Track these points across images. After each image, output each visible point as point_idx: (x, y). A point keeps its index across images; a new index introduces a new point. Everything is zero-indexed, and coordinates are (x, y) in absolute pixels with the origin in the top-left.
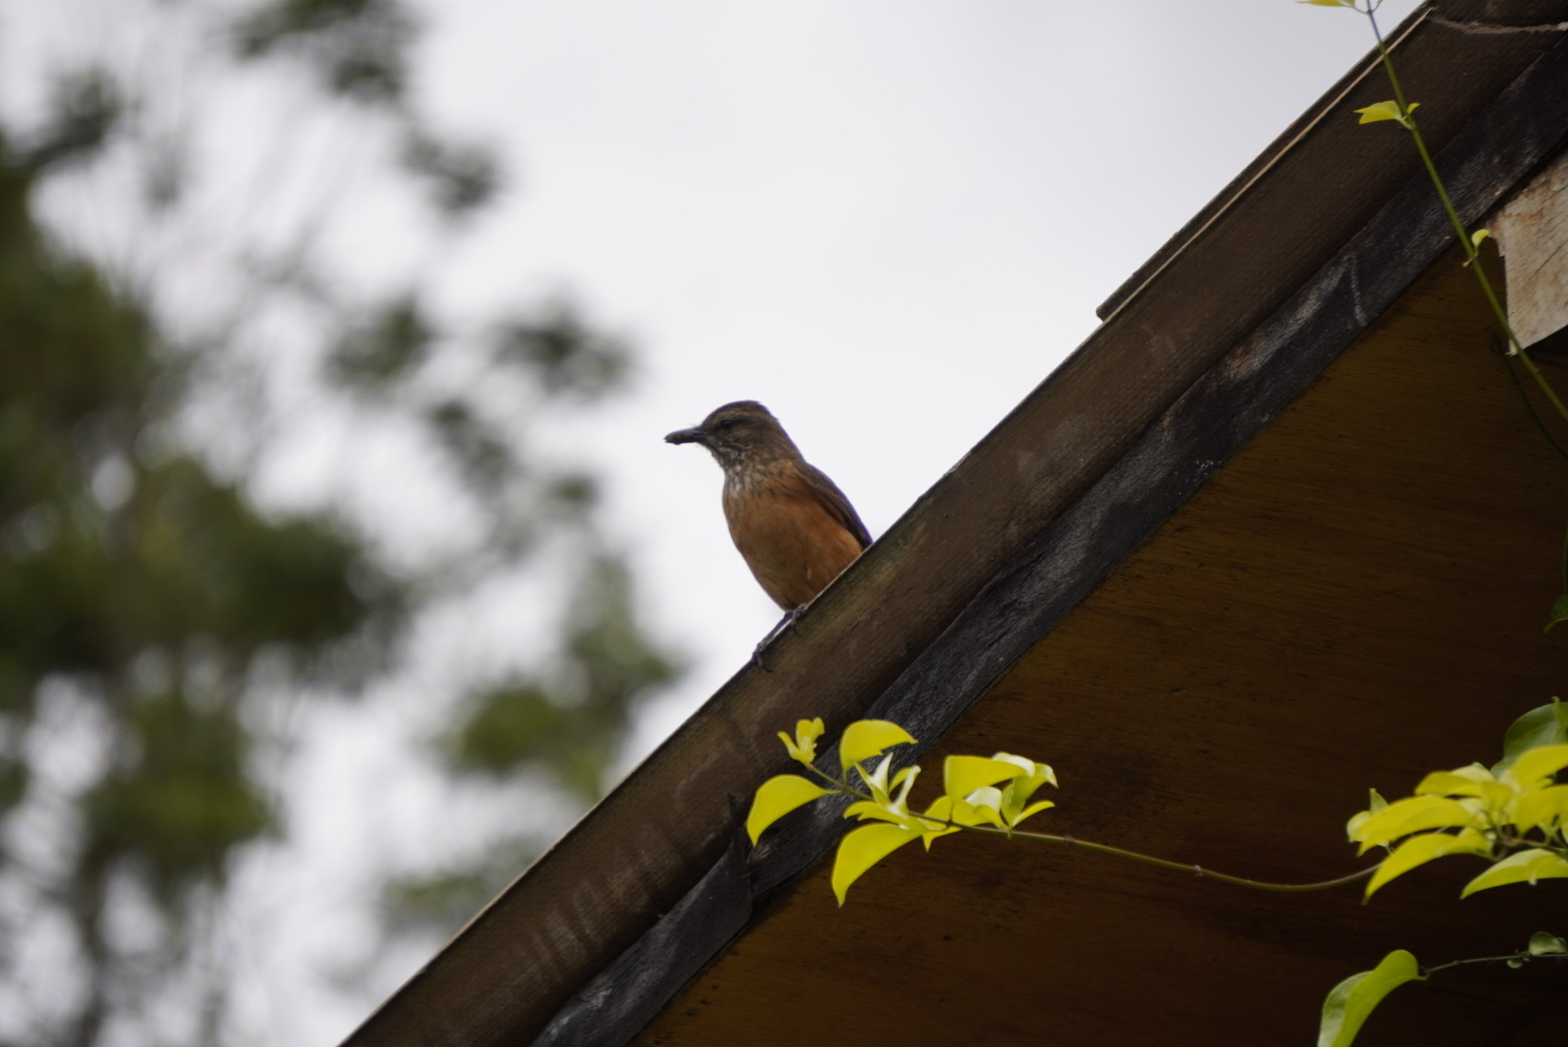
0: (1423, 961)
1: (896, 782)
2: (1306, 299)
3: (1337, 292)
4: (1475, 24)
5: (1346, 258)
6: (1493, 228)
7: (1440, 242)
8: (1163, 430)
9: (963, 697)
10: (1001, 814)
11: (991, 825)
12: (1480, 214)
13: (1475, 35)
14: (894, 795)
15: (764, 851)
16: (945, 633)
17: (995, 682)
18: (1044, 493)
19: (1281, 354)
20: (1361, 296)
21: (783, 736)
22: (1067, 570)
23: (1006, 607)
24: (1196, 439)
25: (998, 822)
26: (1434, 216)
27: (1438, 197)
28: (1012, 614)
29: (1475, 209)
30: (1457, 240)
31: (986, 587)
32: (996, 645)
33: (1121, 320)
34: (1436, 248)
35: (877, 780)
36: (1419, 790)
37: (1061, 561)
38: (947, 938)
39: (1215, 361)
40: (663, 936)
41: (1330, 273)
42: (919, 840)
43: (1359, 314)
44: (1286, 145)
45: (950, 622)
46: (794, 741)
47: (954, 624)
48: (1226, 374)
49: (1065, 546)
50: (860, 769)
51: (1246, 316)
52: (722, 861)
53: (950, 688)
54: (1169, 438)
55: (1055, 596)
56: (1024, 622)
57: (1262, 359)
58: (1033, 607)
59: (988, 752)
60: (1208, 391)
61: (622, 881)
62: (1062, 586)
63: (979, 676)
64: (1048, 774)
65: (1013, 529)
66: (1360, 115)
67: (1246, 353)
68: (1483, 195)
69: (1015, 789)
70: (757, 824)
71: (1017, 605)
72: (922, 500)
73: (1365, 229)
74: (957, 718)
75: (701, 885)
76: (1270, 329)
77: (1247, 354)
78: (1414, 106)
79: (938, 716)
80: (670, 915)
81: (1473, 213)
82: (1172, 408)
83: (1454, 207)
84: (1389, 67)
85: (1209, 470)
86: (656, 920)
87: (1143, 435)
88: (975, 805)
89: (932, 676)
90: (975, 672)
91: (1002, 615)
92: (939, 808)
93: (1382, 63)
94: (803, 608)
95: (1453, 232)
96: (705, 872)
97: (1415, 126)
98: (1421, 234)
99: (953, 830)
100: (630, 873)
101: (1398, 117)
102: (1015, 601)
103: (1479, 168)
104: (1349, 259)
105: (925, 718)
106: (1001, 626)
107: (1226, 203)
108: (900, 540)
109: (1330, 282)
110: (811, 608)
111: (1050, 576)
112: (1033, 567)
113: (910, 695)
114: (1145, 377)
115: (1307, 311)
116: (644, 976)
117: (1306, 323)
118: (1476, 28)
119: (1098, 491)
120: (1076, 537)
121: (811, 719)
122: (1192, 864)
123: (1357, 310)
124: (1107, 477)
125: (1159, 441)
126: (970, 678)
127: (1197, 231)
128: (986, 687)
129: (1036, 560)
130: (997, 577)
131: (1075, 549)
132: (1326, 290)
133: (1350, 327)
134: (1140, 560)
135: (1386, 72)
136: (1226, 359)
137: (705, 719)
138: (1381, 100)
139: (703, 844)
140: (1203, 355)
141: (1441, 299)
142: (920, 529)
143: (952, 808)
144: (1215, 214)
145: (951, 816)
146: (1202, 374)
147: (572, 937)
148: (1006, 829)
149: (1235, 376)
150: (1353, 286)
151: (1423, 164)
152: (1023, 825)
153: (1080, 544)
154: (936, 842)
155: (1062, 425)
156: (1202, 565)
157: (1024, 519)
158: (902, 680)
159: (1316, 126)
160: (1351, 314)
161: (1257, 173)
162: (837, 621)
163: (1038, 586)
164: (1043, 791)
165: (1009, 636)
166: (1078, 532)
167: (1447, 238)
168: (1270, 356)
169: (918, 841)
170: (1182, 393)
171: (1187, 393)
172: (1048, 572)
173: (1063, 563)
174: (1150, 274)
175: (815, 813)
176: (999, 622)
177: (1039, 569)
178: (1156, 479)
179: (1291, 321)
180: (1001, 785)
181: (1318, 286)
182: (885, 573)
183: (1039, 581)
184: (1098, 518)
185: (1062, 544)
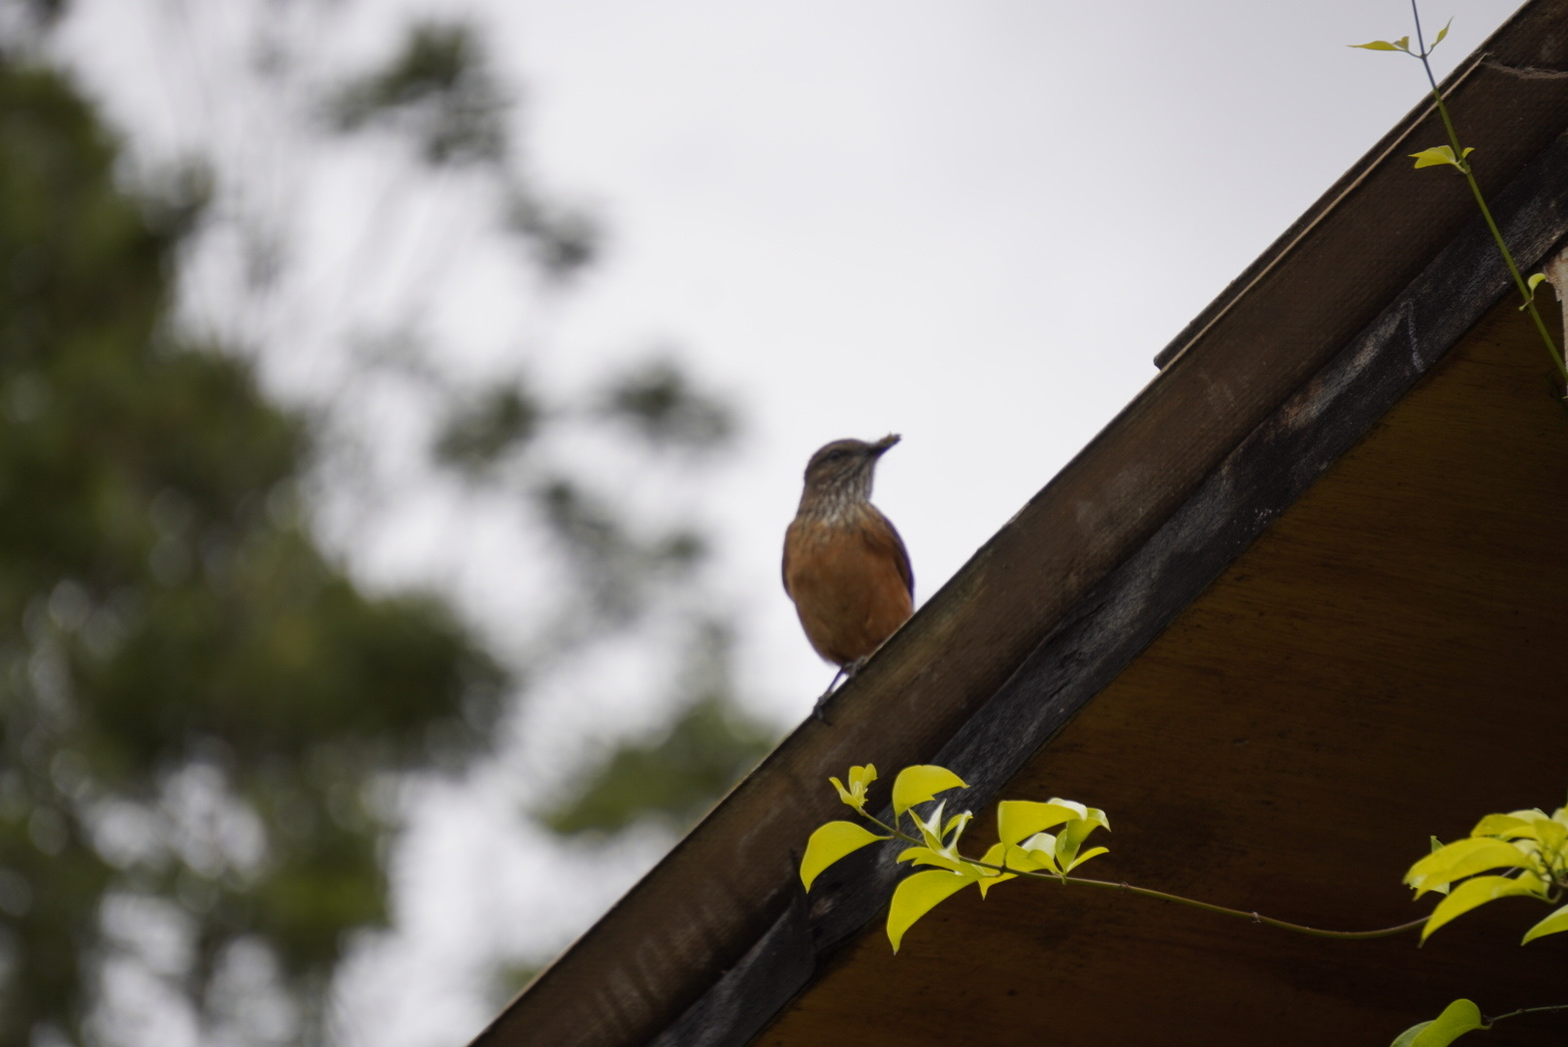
0: (1486, 1010)
1: (949, 828)
2: (1364, 345)
3: (1394, 339)
4: (1530, 69)
5: (1403, 304)
6: (1549, 272)
7: (1496, 287)
8: (1222, 479)
9: (1024, 749)
10: (1056, 861)
11: (1046, 871)
12: (1537, 259)
13: (1530, 80)
14: (946, 842)
15: (827, 906)
16: (1006, 685)
17: (1056, 733)
18: (1104, 543)
19: (1339, 402)
20: (1418, 343)
21: (835, 781)
22: (1127, 620)
23: (1066, 658)
24: (1255, 487)
25: (1053, 868)
26: (1490, 262)
27: (1494, 242)
28: (1072, 665)
29: (1532, 254)
30: (1514, 285)
31: (1046, 639)
32: (1056, 697)
33: (1178, 369)
34: (1493, 293)
35: (932, 826)
36: (1476, 832)
37: (1121, 611)
38: (1012, 993)
39: (1273, 409)
40: (726, 993)
41: (1387, 320)
42: (975, 886)
43: (1417, 360)
44: (1342, 192)
45: (1010, 672)
46: (847, 788)
47: (1014, 675)
48: (1284, 422)
49: (1124, 597)
50: (911, 813)
51: (1304, 363)
52: (785, 917)
53: (1011, 740)
54: (1227, 487)
55: (1115, 647)
56: (1084, 673)
57: (1320, 406)
58: (1093, 657)
59: (1042, 797)
60: (1266, 440)
61: (685, 937)
62: (1123, 636)
63: (1039, 728)
64: (1101, 818)
65: (1073, 579)
66: (1416, 159)
67: (1304, 400)
68: (1540, 240)
69: (1068, 835)
70: (809, 873)
71: (1077, 656)
72: (981, 552)
73: (1422, 275)
74: (1019, 770)
75: (764, 941)
76: (1328, 377)
77: (1304, 402)
78: (1468, 150)
79: (999, 767)
80: (733, 972)
81: (1529, 258)
82: (1230, 457)
83: (1511, 253)
84: (1443, 110)
85: (1268, 518)
86: (718, 977)
87: (1201, 484)
88: (1029, 850)
89: (993, 729)
90: (1036, 724)
91: (1062, 666)
92: (994, 855)
93: (1437, 108)
94: (863, 661)
95: (1510, 278)
96: (767, 928)
97: (1469, 170)
98: (1479, 280)
99: (1007, 876)
100: (693, 929)
101: (1453, 161)
102: (1075, 652)
103: (1535, 213)
104: (1407, 306)
105: (986, 770)
106: (1061, 677)
107: (1282, 250)
108: (960, 592)
109: (1388, 329)
110: (872, 660)
111: (1110, 626)
112: (1093, 617)
113: (971, 747)
114: (1203, 426)
115: (1365, 358)
116: (708, 1033)
117: (1364, 370)
118: (1532, 73)
119: (1157, 540)
120: (1136, 587)
121: (864, 765)
122: (1251, 911)
123: (1415, 356)
124: (1166, 526)
125: (1218, 490)
126: (1031, 729)
127: (1254, 278)
128: (1047, 739)
129: (1096, 610)
130: (1057, 628)
131: (1135, 599)
132: (1383, 337)
133: (1408, 374)
134: (1201, 610)
135: (1441, 118)
136: (1284, 407)
137: (766, 774)
138: (1436, 145)
139: (766, 899)
140: (1262, 402)
141: (1498, 345)
142: (979, 580)
143: (1006, 854)
144: (1271, 262)
145: (1005, 862)
146: (1260, 422)
147: (635, 994)
148: (1061, 875)
149: (1293, 424)
150: (1410, 333)
151: (1479, 210)
152: (1081, 870)
153: (1139, 594)
154: (992, 889)
155: (1120, 475)
156: (1262, 614)
157: (1083, 570)
158: (963, 732)
159: (1371, 173)
160: (1409, 361)
161: (1313, 221)
162: (898, 673)
163: (1098, 637)
164: (1097, 837)
165: (1070, 687)
166: (1138, 580)
167: (1504, 283)
168: (1328, 404)
170: (1240, 442)
171: (1245, 441)
172: (1108, 623)
173: (1123, 613)
174: (1208, 323)
175: (878, 867)
176: (1059, 673)
177: (1099, 620)
178: (1215, 528)
179: (1349, 368)
180: (1054, 830)
181: (1375, 332)
182: (945, 625)
183: (1099, 632)
184: (1157, 565)
185: (1122, 595)
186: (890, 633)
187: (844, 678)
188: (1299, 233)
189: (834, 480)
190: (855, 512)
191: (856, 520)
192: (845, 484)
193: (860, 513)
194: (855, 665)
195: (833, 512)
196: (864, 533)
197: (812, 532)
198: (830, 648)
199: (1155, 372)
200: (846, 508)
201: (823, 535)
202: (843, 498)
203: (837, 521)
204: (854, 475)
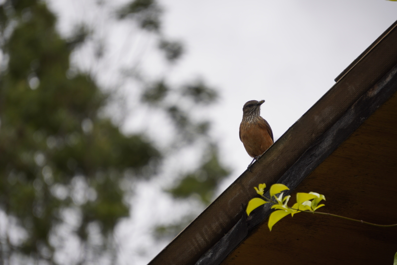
1: (284, 199)
2: (388, 76)
3: (396, 74)
8: (352, 110)
9: (301, 178)
10: (311, 207)
11: (308, 210)
14: (284, 203)
15: (251, 218)
16: (296, 162)
17: (309, 174)
18: (321, 126)
19: (382, 90)
21: (256, 188)
22: (327, 146)
23: (312, 155)
24: (360, 112)
25: (310, 209)
28: (314, 157)
31: (307, 150)
32: (309, 165)
33: (341, 82)
35: (280, 199)
37: (326, 143)
38: (298, 239)
39: (365, 92)
40: (225, 239)
41: (394, 69)
46: (258, 189)
47: (298, 160)
48: (368, 95)
50: (275, 196)
51: (373, 81)
52: (240, 220)
53: (298, 176)
54: (353, 112)
55: (324, 152)
56: (316, 159)
57: (377, 91)
58: (319, 155)
59: (308, 192)
60: (363, 100)
61: (215, 225)
62: (326, 150)
63: (305, 173)
64: (323, 197)
65: (314, 135)
67: (373, 90)
69: (315, 201)
70: (249, 210)
72: (290, 128)
74: (300, 184)
75: (235, 226)
76: (379, 84)
79: (295, 183)
80: (227, 234)
82: (354, 104)
85: (364, 120)
86: (224, 235)
87: (347, 111)
88: (305, 205)
89: (293, 173)
90: (304, 172)
91: (311, 157)
92: (295, 206)
94: (260, 156)
96: (236, 223)
99: (299, 212)
100: (217, 223)
102: (314, 154)
105: (291, 183)
106: (311, 160)
108: (285, 139)
109: (394, 72)
110: (262, 156)
112: (319, 145)
113: (287, 178)
114: (347, 96)
115: (389, 79)
116: (221, 250)
117: (388, 82)
119: (335, 125)
120: (330, 137)
121: (263, 184)
122: (361, 220)
124: (337, 122)
125: (351, 113)
126: (303, 173)
127: (360, 59)
128: (307, 176)
129: (319, 143)
130: (310, 148)
131: (329, 140)
132: (393, 74)
134: (346, 143)
136: (368, 91)
137: (235, 184)
139: (235, 216)
140: (362, 91)
142: (290, 136)
143: (299, 206)
144: (365, 55)
145: (298, 208)
146: (362, 96)
147: (202, 240)
148: (313, 211)
149: (370, 96)
152: (317, 210)
153: (331, 139)
154: (295, 215)
155: (326, 109)
156: (362, 144)
157: (316, 133)
158: (285, 174)
162: (269, 159)
163: (320, 150)
164: (322, 202)
165: (313, 163)
168: (379, 91)
169: (290, 215)
171: (358, 100)
172: (323, 146)
173: (326, 144)
174: (348, 70)
175: (264, 208)
176: (310, 159)
177: (320, 146)
178: (350, 122)
179: (384, 82)
180: (311, 200)
181: (391, 73)
182: (281, 147)
183: (321, 148)
184: (335, 132)
185: (326, 139)
186: (267, 149)
187: (255, 160)
188: (372, 47)
189: (249, 112)
190: (256, 119)
191: (257, 121)
192: (252, 113)
193: (258, 119)
194: (258, 157)
195: (251, 120)
196: (259, 124)
197: (246, 125)
198: (252, 153)
199: (335, 83)
200: (254, 118)
201: (248, 125)
202: (253, 116)
203: (252, 122)
204: (254, 111)
